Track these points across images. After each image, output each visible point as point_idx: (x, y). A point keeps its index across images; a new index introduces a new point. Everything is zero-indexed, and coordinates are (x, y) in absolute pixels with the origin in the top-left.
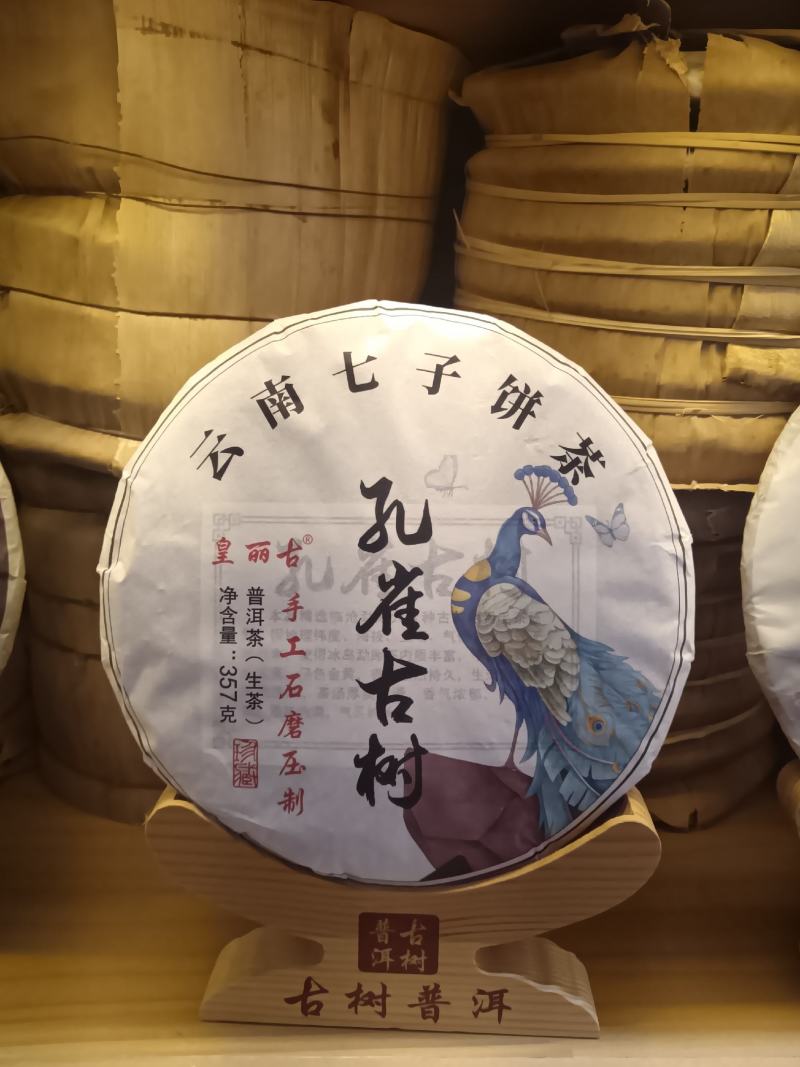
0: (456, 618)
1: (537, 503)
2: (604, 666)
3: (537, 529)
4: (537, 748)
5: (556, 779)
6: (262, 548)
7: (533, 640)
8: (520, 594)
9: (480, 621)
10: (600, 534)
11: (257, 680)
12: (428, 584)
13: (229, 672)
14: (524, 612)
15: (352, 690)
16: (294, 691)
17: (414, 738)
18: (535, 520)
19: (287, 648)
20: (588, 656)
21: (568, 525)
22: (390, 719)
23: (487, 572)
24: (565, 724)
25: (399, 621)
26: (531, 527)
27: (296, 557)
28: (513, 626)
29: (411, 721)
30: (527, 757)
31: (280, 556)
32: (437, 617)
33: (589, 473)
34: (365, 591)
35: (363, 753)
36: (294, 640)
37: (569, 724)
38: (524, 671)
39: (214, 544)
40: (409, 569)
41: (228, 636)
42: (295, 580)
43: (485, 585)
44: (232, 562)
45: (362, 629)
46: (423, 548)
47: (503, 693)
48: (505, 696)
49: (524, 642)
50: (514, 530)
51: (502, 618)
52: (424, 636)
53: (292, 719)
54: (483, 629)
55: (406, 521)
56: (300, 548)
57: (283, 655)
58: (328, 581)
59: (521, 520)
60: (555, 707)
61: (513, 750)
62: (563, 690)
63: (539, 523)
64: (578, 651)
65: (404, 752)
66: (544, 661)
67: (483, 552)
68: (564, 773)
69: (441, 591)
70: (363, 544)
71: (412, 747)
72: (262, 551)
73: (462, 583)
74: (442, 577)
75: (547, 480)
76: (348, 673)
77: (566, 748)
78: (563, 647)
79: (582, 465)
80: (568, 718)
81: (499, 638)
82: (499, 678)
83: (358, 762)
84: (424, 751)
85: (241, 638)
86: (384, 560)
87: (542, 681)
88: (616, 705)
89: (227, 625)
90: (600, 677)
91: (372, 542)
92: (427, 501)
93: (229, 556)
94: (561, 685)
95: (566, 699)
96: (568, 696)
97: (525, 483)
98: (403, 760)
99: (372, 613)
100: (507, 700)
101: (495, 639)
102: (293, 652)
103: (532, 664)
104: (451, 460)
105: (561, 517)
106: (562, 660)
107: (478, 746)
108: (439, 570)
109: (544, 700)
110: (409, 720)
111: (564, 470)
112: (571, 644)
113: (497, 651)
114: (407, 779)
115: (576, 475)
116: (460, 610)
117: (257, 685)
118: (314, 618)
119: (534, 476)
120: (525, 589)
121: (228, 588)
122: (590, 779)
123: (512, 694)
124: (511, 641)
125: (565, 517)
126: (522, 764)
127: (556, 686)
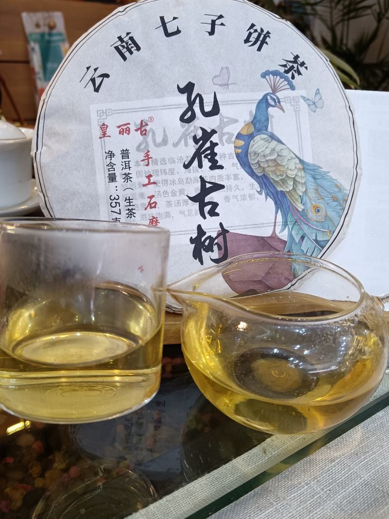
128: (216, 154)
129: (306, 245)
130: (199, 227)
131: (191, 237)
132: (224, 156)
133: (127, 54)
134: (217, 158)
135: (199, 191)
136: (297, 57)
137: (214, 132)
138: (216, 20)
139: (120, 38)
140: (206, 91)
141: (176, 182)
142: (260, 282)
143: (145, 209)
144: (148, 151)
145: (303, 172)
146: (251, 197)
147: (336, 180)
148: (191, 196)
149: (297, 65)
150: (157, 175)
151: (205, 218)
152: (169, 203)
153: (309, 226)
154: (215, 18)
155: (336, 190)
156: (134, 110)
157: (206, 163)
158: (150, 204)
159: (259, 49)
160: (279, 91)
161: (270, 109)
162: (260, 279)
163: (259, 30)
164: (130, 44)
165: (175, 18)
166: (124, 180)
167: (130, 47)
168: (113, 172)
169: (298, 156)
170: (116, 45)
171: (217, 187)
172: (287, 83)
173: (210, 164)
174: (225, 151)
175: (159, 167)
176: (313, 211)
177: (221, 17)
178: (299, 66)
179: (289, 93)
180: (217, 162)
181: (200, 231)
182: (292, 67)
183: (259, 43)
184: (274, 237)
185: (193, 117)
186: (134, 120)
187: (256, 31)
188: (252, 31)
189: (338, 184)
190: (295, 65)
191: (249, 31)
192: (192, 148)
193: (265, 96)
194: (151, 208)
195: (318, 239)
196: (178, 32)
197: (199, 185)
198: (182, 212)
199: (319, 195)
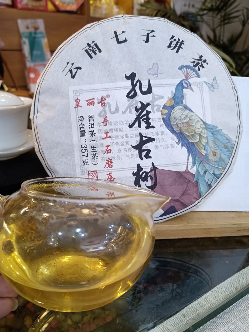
0: (164, 120)
1: (187, 78)
2: (215, 133)
3: (188, 87)
4: (196, 164)
5: (203, 174)
6: (92, 101)
7: (191, 126)
8: (184, 110)
9: (172, 120)
10: (209, 87)
11: (95, 148)
12: (153, 109)
13: (84, 147)
14: (187, 116)
15: (129, 149)
16: (108, 151)
17: (153, 164)
18: (187, 84)
19: (105, 136)
20: (210, 130)
21: (198, 85)
22: (144, 158)
23: (173, 103)
24: (204, 154)
25: (144, 122)
26: (186, 86)
27: (104, 103)
28: (183, 121)
29: (151, 158)
30: (192, 167)
31: (99, 103)
32: (157, 120)
33: (203, 67)
34: (131, 113)
35: (135, 171)
36: (107, 133)
37: (206, 154)
38: (189, 136)
39: (74, 101)
40: (145, 104)
41: (83, 134)
42: (105, 111)
43: (172, 107)
44: (81, 107)
45: (131, 126)
46: (150, 95)
47: (182, 145)
48: (183, 146)
49: (188, 126)
50: (180, 87)
51: (179, 118)
52: (153, 127)
53: (109, 162)
54: (173, 122)
55: (142, 87)
56: (105, 100)
57: (104, 139)
58: (117, 111)
59: (182, 84)
60: (200, 149)
61: (187, 165)
62: (202, 142)
63: (188, 84)
64: (206, 128)
65: (150, 169)
66: (195, 133)
67: (171, 96)
68: (205, 172)
69: (158, 110)
70: (128, 96)
71: (152, 167)
72: (92, 102)
73: (165, 107)
74: (157, 105)
75: (189, 70)
76: (127, 143)
77: (205, 163)
78: (201, 127)
79: (200, 64)
80: (205, 153)
81: (179, 125)
82: (180, 139)
83: (134, 174)
84: (157, 168)
85: (87, 134)
86: (136, 101)
87: (195, 140)
88: (220, 147)
89: (81, 130)
90: (214, 137)
91: (131, 95)
92: (149, 79)
93: (80, 105)
94: (202, 141)
95: (204, 145)
96: (204, 144)
97: (182, 71)
98: (150, 172)
99: (134, 120)
100: (184, 147)
101: (178, 126)
102: (107, 137)
103: (191, 134)
104: (156, 65)
105: (196, 82)
106: (201, 132)
107: (175, 164)
108: (156, 103)
109: (196, 146)
110: (150, 157)
111: (195, 66)
112: (203, 126)
113: (179, 130)
114: (152, 179)
115: (199, 67)
116: (165, 116)
117: (95, 150)
118: (113, 124)
119: (185, 69)
120: (186, 108)
121: (81, 116)
122: (214, 174)
123: (185, 145)
124: (183, 126)
125: (197, 82)
126: (192, 170)
127: (200, 141)
128: (150, 119)
129: (208, 177)
130: (139, 165)
131: (133, 172)
132: (155, 120)
133: (93, 55)
134: (150, 121)
135: (138, 143)
136: (201, 57)
137: (148, 104)
138: (150, 33)
139: (89, 45)
140: (144, 79)
141: (124, 137)
142: (178, 201)
143: (104, 154)
144: (106, 117)
145: (205, 130)
146: (172, 146)
147: (226, 135)
148: (134, 145)
149: (201, 61)
150: (112, 132)
151: (142, 159)
152: (119, 150)
153: (209, 164)
154: (149, 32)
155: (227, 141)
156: (97, 90)
157: (143, 125)
158: (107, 150)
159: (177, 52)
160: (190, 78)
161: (184, 90)
162: (177, 198)
163: (177, 40)
164: (95, 48)
165: (123, 32)
166: (90, 135)
167: (95, 50)
168: (83, 130)
169: (203, 120)
170: (86, 49)
171: (150, 140)
172: (195, 73)
173: (146, 125)
174: (156, 117)
175: (113, 127)
176: (212, 155)
177: (153, 31)
178: (203, 63)
179: (197, 79)
180: (150, 123)
181: (139, 168)
182: (198, 63)
183: (177, 48)
184: (187, 172)
185: (135, 95)
186: (97, 96)
187: (175, 40)
188: (172, 40)
189: (228, 138)
190: (200, 62)
191: (170, 41)
192: (134, 115)
193: (181, 82)
194: (108, 153)
195: (216, 173)
196: (126, 41)
197: (138, 138)
198: (127, 156)
199: (216, 144)
